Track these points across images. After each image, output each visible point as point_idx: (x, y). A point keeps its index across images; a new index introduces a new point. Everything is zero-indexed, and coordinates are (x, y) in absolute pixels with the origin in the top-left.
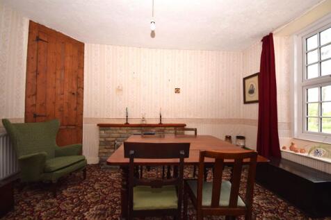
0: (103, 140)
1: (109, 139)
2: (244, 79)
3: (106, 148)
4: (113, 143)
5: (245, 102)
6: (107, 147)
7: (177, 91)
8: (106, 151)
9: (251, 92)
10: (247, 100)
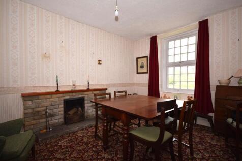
0: (30, 111)
1: (38, 109)
2: (137, 59)
3: (34, 119)
4: (44, 113)
5: (138, 73)
6: (36, 118)
7: (99, 62)
8: (34, 122)
9: (142, 67)
10: (139, 72)
